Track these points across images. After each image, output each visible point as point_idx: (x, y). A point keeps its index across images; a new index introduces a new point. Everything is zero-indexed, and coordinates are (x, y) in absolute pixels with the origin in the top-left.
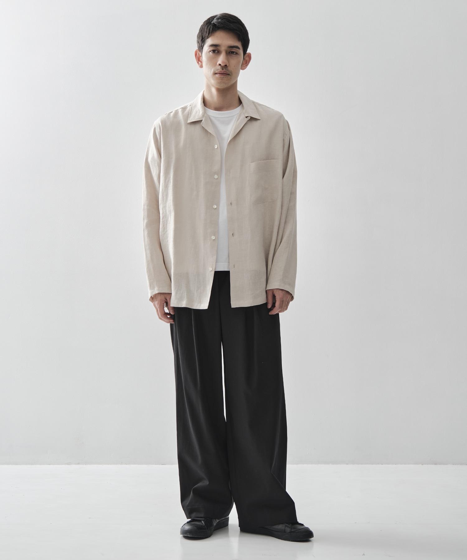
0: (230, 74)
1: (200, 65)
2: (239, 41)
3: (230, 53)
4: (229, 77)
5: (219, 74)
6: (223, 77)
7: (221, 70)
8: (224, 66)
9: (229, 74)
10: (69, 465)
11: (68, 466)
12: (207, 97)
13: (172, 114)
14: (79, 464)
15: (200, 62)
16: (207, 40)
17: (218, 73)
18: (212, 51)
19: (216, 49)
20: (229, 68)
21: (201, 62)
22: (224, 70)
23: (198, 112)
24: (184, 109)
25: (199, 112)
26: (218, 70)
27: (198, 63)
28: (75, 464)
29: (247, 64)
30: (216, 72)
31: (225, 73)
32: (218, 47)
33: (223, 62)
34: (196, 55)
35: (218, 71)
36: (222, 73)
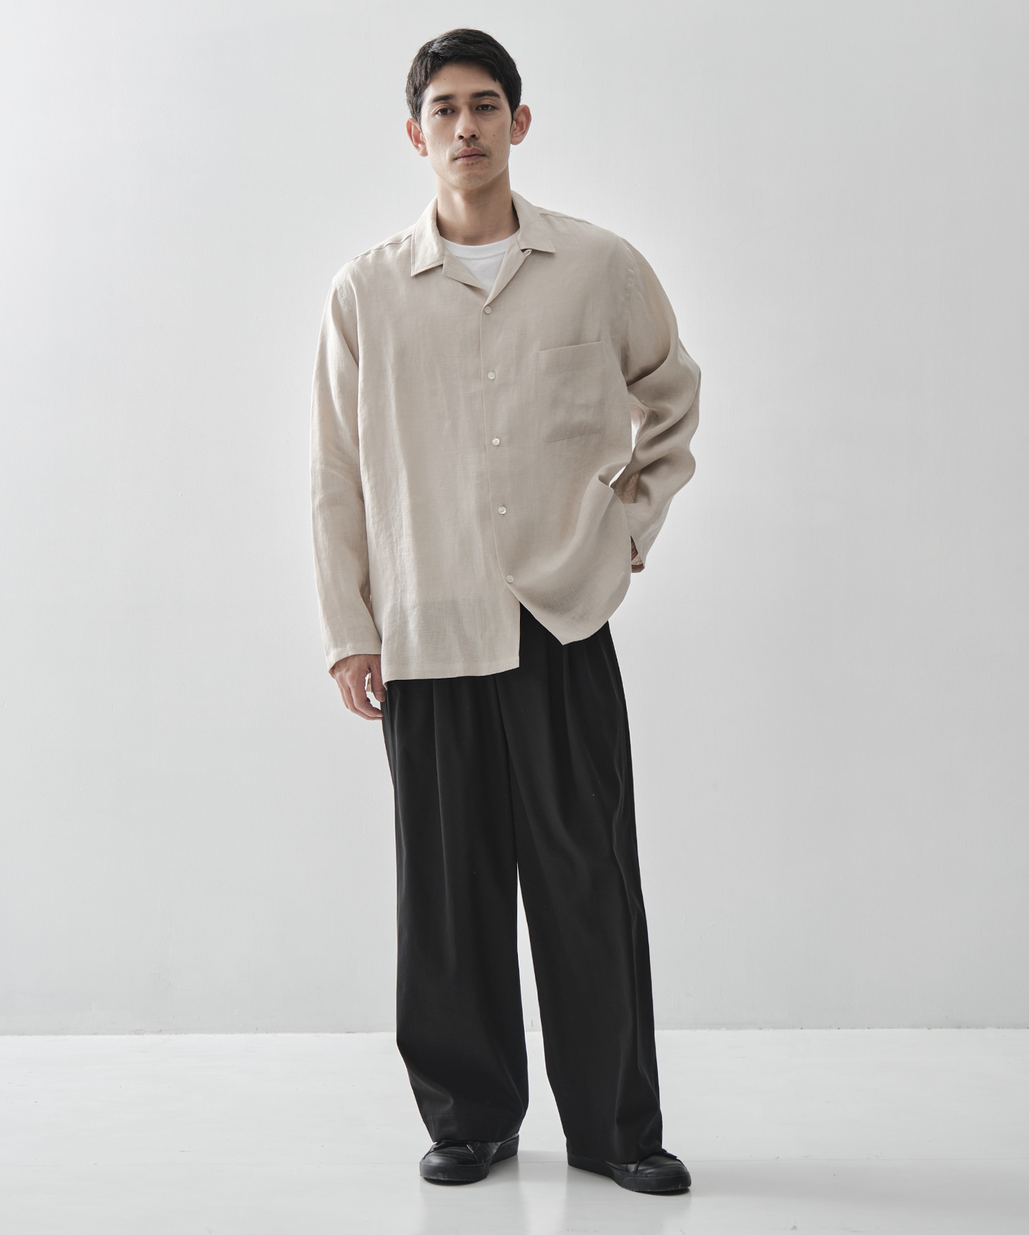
0: (488, 154)
1: (421, 150)
2: (495, 80)
3: (480, 108)
4: (485, 160)
5: (462, 159)
6: (473, 164)
7: (465, 148)
8: (469, 139)
9: (483, 155)
10: (139, 1034)
11: (138, 1037)
12: (444, 214)
13: (370, 257)
14: (160, 1032)
15: (420, 145)
16: (426, 91)
17: (460, 156)
18: (439, 113)
19: (447, 108)
20: (482, 141)
21: (423, 144)
22: (473, 147)
23: (429, 249)
24: (395, 244)
25: (432, 249)
26: (458, 149)
27: (417, 147)
28: (152, 1032)
29: (523, 131)
30: (456, 154)
31: (476, 153)
32: (450, 101)
33: (466, 130)
34: (410, 131)
35: (458, 152)
36: (470, 154)
